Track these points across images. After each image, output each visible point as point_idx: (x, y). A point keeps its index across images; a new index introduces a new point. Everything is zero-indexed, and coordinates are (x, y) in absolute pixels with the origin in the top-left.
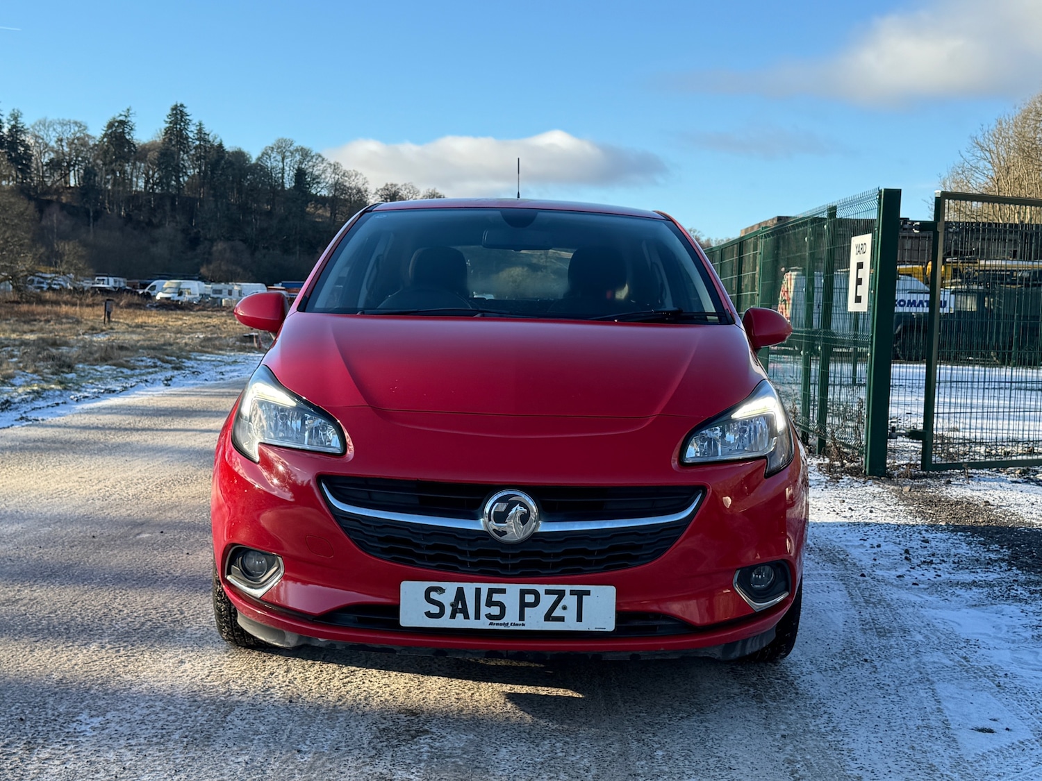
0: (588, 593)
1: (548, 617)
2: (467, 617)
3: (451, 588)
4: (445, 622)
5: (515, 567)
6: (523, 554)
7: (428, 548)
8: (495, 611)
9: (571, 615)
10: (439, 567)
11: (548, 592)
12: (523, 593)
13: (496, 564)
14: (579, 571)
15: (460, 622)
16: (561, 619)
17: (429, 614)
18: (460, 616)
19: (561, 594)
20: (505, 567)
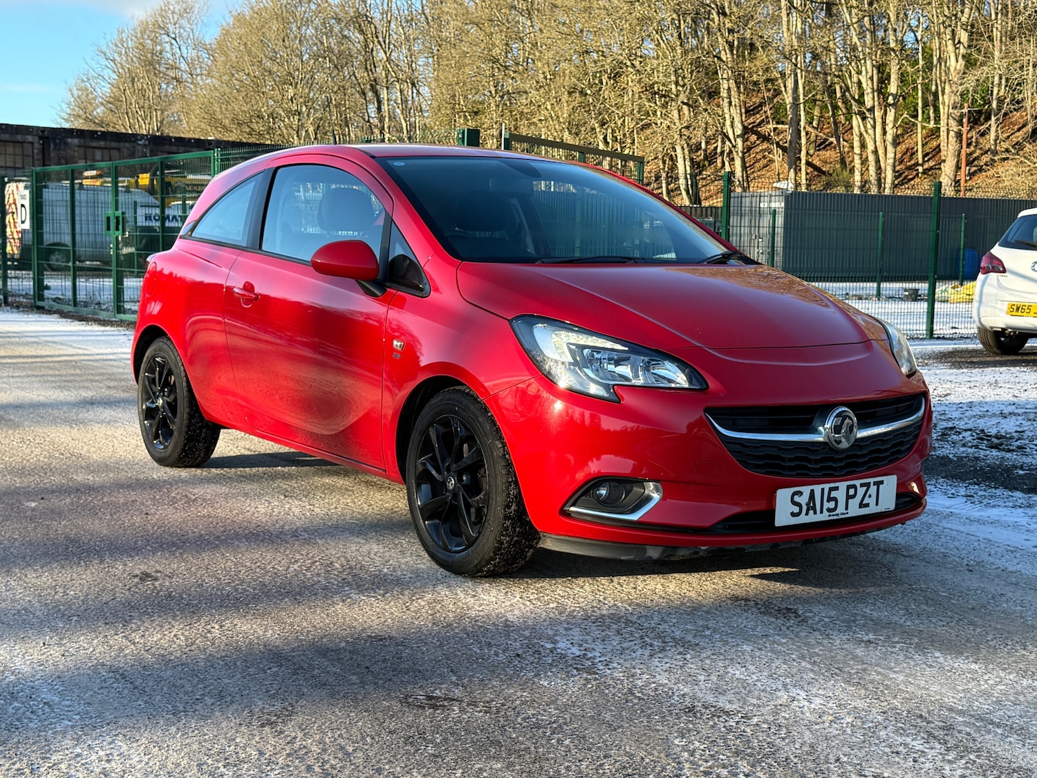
0: (882, 482)
1: (862, 505)
2: (815, 513)
3: (806, 490)
4: (803, 519)
5: (842, 468)
6: (848, 457)
7: (791, 460)
8: (832, 505)
9: (872, 501)
10: (798, 475)
11: (862, 485)
12: (849, 487)
13: (830, 468)
14: (876, 467)
15: (812, 518)
16: (867, 505)
17: (793, 515)
18: (811, 512)
19: (868, 485)
20: (835, 469)
